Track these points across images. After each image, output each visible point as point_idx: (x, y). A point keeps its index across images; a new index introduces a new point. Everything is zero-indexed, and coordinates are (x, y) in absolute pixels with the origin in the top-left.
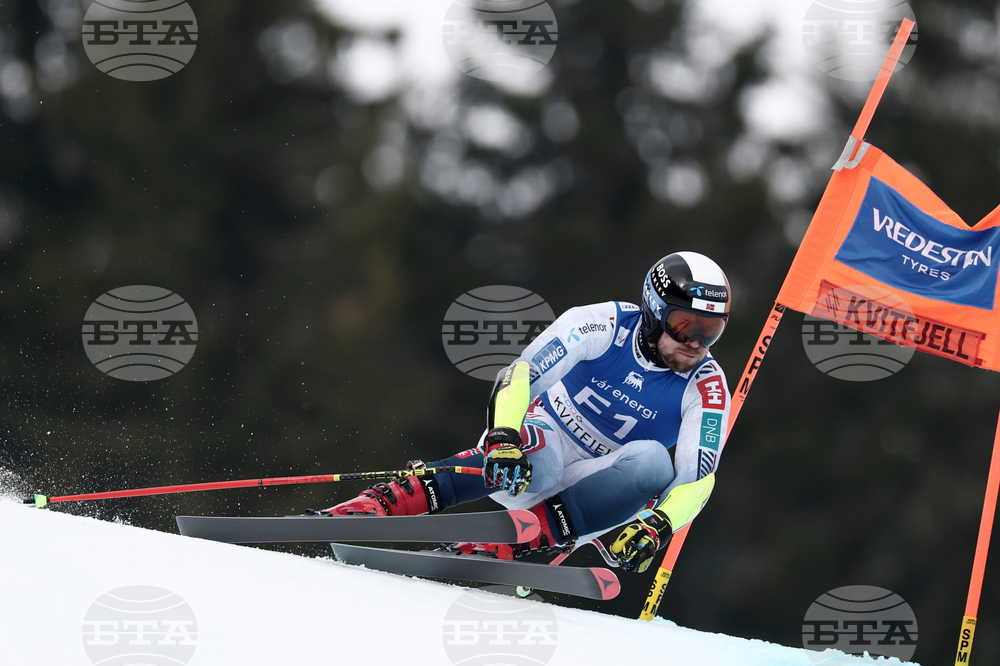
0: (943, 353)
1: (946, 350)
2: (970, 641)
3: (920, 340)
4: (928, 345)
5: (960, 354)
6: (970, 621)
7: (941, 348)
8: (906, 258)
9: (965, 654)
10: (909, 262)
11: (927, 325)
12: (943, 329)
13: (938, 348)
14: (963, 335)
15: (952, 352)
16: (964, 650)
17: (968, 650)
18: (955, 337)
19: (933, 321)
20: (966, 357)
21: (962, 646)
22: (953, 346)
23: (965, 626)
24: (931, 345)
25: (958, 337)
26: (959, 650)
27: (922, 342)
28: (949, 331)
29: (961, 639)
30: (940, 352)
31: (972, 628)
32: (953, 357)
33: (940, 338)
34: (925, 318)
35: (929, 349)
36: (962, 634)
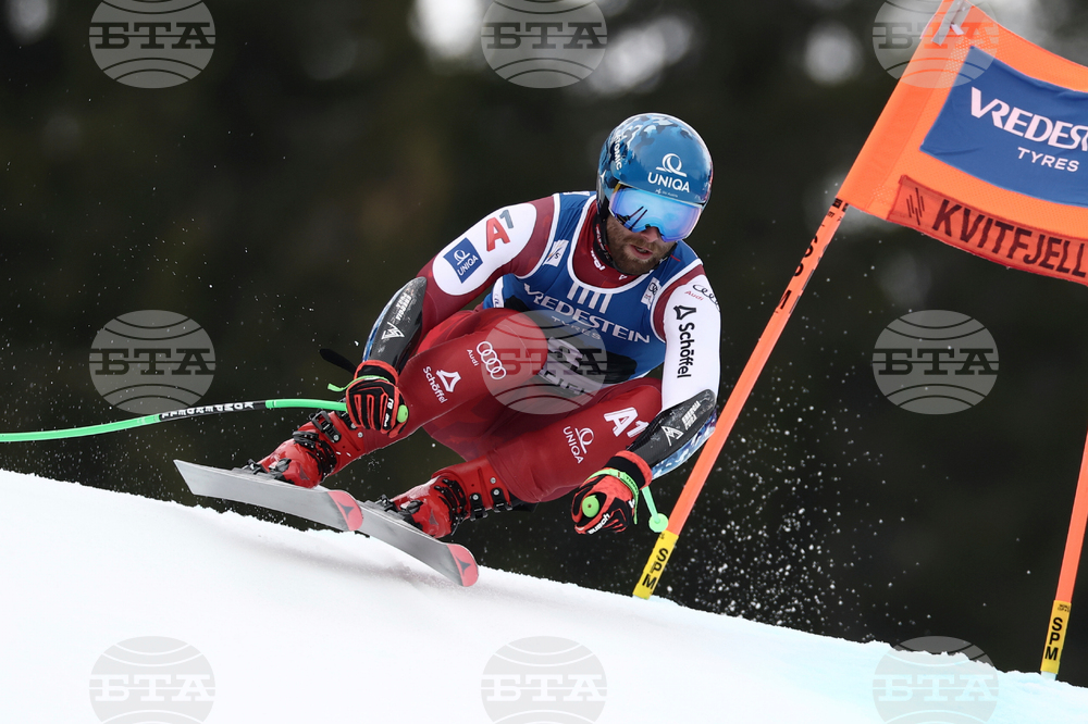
0: (1058, 273)
1: (1061, 269)
2: (1063, 633)
3: (1030, 259)
4: (1041, 265)
5: (1076, 272)
6: (1062, 607)
7: (1056, 268)
8: (1024, 151)
9: (1056, 650)
10: (1028, 157)
11: (1042, 238)
12: (1059, 242)
13: (1051, 267)
14: (1082, 246)
15: (1067, 271)
16: (1055, 644)
17: (1059, 644)
18: (1073, 250)
19: (1049, 233)
20: (1083, 275)
21: (1052, 639)
22: (1070, 264)
23: (1055, 613)
24: (1044, 264)
25: (1077, 249)
26: (1047, 644)
27: (1034, 261)
28: (1067, 243)
29: (1050, 630)
30: (1054, 273)
31: (1065, 616)
32: (1069, 277)
33: (1057, 255)
34: (1040, 230)
35: (1042, 269)
36: (1051, 624)
